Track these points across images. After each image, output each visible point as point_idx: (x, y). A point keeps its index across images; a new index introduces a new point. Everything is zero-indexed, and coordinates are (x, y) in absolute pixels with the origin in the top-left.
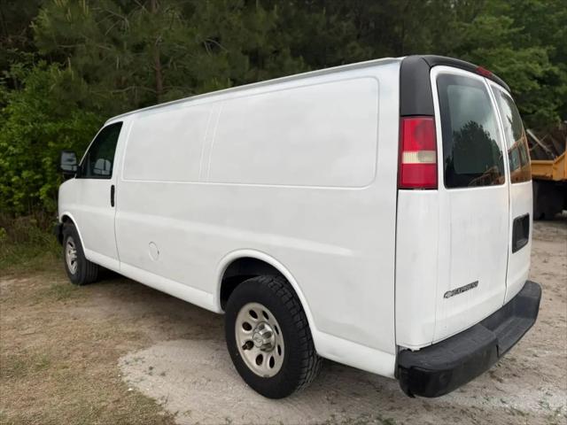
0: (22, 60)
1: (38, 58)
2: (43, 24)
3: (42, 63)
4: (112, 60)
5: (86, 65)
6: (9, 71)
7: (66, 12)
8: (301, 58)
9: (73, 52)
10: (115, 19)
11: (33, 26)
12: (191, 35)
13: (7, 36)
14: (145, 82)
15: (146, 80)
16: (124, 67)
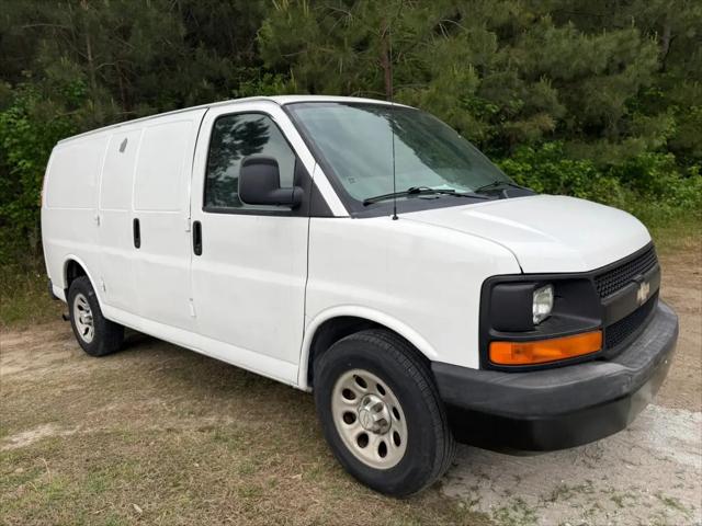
0: (250, 78)
1: (264, 71)
2: (267, 34)
3: (268, 76)
4: (335, 64)
5: (309, 74)
6: (238, 89)
7: (287, 18)
8: (571, 24)
9: (295, 60)
10: (337, 16)
11: (259, 38)
12: (423, 17)
13: (236, 54)
14: (371, 85)
15: (372, 82)
16: (349, 70)
